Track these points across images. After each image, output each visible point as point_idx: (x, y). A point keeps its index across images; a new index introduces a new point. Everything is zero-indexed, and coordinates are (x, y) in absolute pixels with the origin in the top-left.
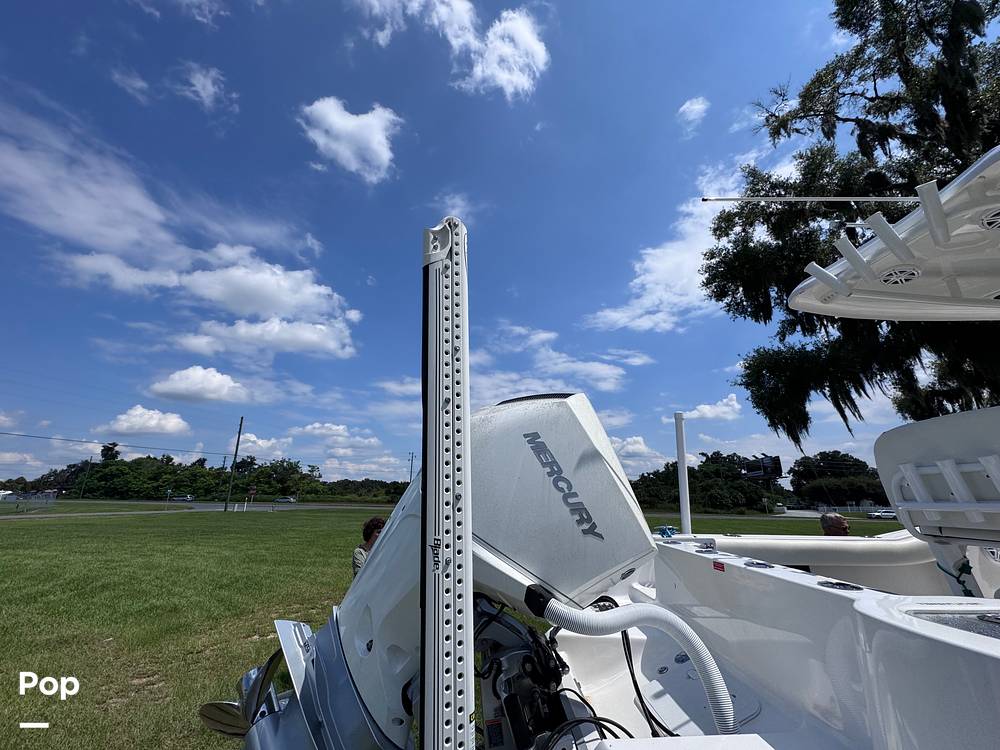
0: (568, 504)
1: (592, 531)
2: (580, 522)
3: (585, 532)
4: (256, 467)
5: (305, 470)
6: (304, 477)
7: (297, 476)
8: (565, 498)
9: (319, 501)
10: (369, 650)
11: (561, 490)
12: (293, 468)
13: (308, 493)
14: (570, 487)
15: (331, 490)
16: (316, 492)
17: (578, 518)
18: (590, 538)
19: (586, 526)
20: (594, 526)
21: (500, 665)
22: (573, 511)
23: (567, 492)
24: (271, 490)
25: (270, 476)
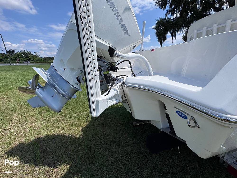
0: (120, 24)
1: (127, 33)
2: (124, 30)
3: (125, 33)
4: (16, 53)
5: (34, 54)
6: (34, 56)
7: (32, 56)
8: (120, 22)
9: (41, 63)
10: (65, 70)
11: (118, 19)
12: (29, 53)
13: (37, 60)
14: (121, 19)
15: (44, 59)
16: (40, 60)
17: (123, 29)
18: (126, 35)
19: (125, 32)
20: (127, 31)
21: (102, 69)
22: (122, 27)
23: (120, 20)
24: (24, 60)
25: (22, 56)
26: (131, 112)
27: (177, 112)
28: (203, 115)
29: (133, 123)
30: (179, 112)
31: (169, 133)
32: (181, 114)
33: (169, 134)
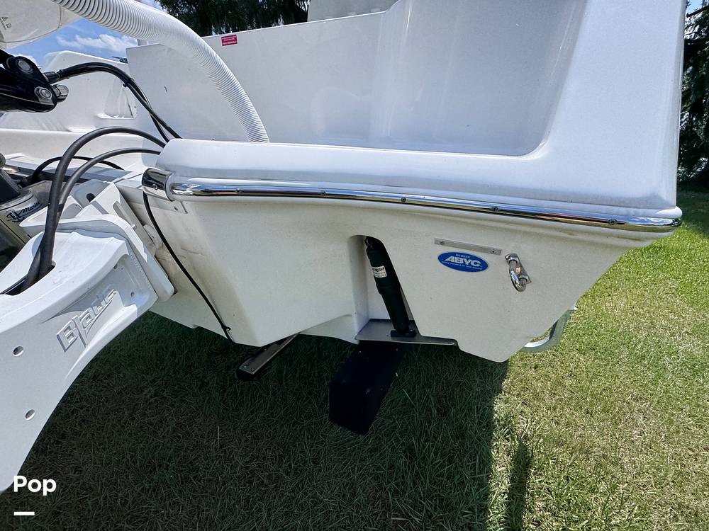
26: (225, 328)
27: (443, 258)
28: (580, 237)
29: (244, 367)
30: (454, 254)
31: (389, 339)
32: (462, 260)
33: (392, 341)
